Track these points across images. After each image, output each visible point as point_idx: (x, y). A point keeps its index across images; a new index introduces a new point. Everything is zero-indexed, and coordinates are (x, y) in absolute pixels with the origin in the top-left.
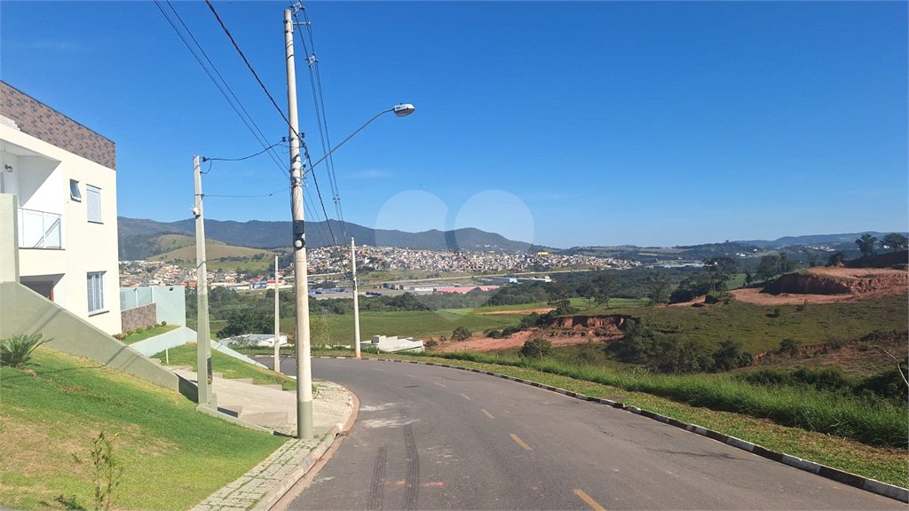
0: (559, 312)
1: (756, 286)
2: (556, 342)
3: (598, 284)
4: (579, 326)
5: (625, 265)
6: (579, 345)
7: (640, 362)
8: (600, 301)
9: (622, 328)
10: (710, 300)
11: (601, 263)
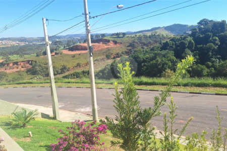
0: (6, 61)
1: (67, 49)
2: (8, 71)
3: (20, 51)
4: (16, 65)
5: (22, 44)
6: (17, 72)
7: (38, 74)
8: (21, 56)
9: (31, 64)
10: (56, 54)
11: (14, 43)
